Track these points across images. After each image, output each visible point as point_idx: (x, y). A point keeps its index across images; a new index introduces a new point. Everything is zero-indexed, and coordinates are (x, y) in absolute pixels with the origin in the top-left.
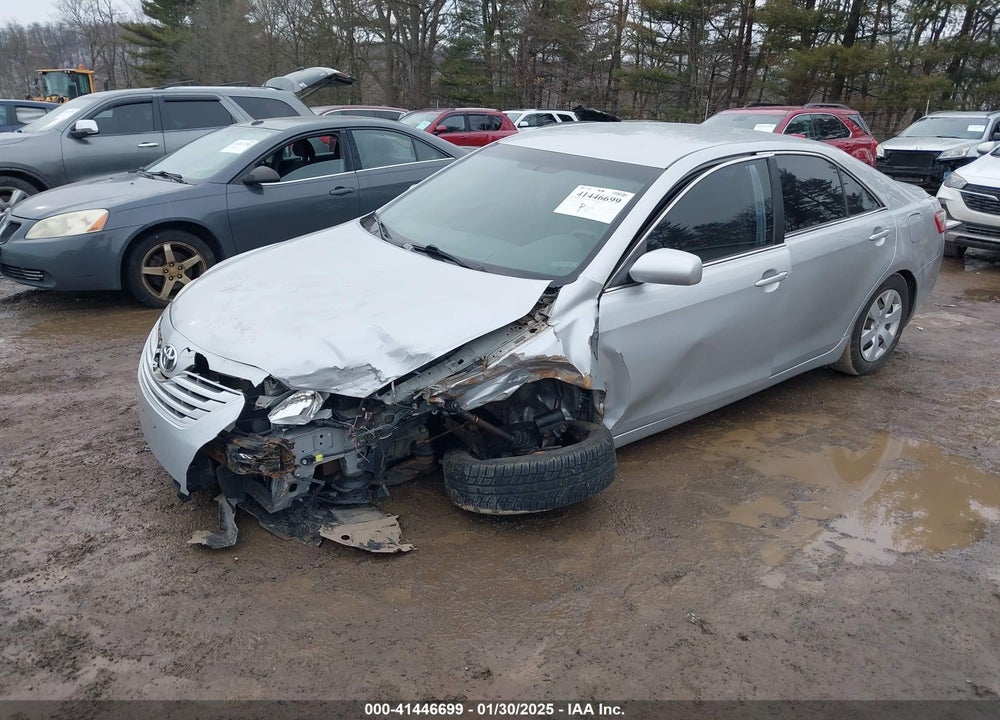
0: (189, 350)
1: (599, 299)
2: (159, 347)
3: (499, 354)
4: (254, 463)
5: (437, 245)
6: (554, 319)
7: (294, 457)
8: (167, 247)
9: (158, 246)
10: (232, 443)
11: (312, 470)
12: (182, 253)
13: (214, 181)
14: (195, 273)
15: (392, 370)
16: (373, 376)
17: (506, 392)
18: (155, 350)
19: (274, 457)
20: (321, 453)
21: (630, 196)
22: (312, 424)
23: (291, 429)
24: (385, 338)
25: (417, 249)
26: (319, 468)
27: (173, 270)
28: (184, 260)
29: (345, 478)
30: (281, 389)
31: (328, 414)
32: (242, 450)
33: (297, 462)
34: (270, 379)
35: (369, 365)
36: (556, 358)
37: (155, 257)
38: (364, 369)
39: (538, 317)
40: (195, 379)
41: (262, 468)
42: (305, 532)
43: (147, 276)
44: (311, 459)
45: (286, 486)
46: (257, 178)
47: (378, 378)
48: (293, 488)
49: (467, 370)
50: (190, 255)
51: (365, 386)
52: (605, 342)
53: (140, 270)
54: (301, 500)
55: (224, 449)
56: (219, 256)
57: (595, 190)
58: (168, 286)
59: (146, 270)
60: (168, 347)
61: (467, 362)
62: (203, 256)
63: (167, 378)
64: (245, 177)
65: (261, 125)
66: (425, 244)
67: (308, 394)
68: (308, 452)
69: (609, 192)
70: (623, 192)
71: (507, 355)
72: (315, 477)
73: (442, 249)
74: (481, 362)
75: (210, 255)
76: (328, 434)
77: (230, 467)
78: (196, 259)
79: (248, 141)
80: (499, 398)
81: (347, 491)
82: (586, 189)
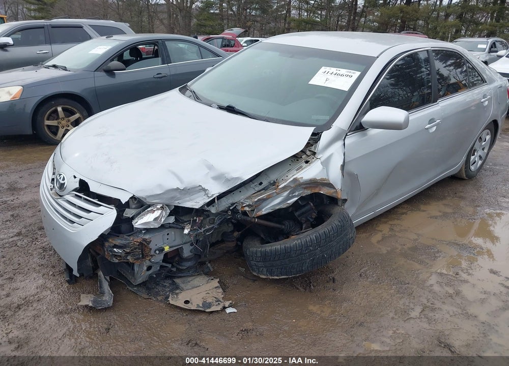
0: (75, 177)
1: (344, 140)
2: (54, 174)
3: (286, 178)
4: (123, 255)
5: (234, 105)
6: (319, 153)
7: (151, 249)
8: (60, 109)
9: (54, 108)
10: (108, 241)
11: (162, 257)
12: (69, 112)
13: (87, 70)
14: (76, 123)
15: (216, 189)
16: (203, 193)
17: (288, 202)
18: (51, 176)
19: (137, 250)
20: (167, 245)
21: (358, 74)
22: (163, 227)
23: (148, 230)
24: (210, 167)
25: (221, 108)
26: (166, 255)
27: (64, 122)
28: (70, 116)
29: (182, 260)
30: (140, 204)
31: (172, 219)
32: (116, 246)
33: (152, 253)
34: (133, 198)
35: (200, 186)
36: (322, 179)
37: (53, 115)
38: (197, 189)
39: (308, 153)
40: (81, 197)
41: (129, 258)
42: (157, 294)
43: (49, 126)
44: (162, 250)
45: (145, 268)
46: (112, 68)
47: (207, 194)
48: (149, 268)
49: (265, 189)
50: (73, 113)
51: (197, 200)
52: (348, 168)
53: (43, 122)
54: (155, 276)
55: (103, 245)
56: (90, 113)
57: (334, 70)
58: (61, 131)
59: (47, 123)
60: (60, 175)
61: (265, 183)
62: (81, 113)
63: (61, 196)
64: (105, 68)
65: (111, 38)
66: (225, 105)
67: (159, 207)
68: (159, 245)
69: (343, 71)
70: (353, 71)
71: (292, 179)
72: (164, 261)
73: (238, 107)
74: (274, 184)
75: (85, 113)
76: (172, 232)
77: (107, 257)
78: (77, 116)
79: (105, 47)
80: (283, 206)
81: (185, 268)
82: (328, 69)
